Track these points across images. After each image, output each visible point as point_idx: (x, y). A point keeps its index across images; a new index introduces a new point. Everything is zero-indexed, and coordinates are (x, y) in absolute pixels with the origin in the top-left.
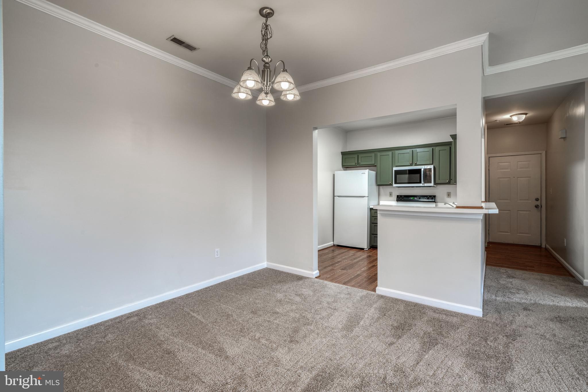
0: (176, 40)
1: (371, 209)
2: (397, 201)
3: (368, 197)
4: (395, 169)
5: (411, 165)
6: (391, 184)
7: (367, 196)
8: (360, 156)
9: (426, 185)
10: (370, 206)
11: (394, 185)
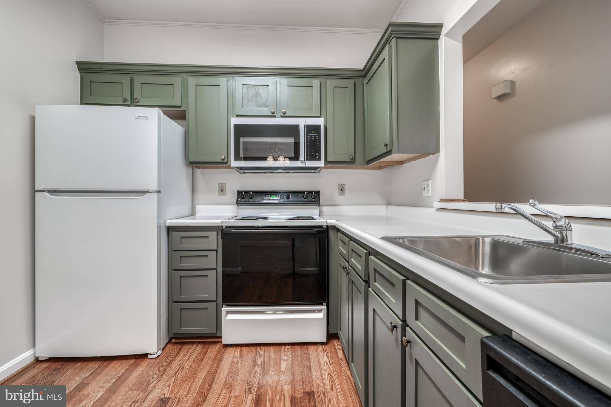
1: (170, 229)
2: (237, 204)
3: (159, 192)
4: (234, 121)
5: (274, 115)
6: (226, 160)
7: (156, 189)
8: (138, 79)
10: (165, 221)
11: (234, 163)
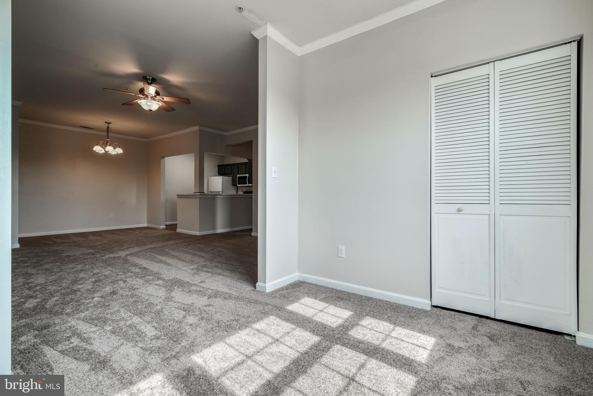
5: (245, 174)
7: (222, 191)
9: (249, 185)
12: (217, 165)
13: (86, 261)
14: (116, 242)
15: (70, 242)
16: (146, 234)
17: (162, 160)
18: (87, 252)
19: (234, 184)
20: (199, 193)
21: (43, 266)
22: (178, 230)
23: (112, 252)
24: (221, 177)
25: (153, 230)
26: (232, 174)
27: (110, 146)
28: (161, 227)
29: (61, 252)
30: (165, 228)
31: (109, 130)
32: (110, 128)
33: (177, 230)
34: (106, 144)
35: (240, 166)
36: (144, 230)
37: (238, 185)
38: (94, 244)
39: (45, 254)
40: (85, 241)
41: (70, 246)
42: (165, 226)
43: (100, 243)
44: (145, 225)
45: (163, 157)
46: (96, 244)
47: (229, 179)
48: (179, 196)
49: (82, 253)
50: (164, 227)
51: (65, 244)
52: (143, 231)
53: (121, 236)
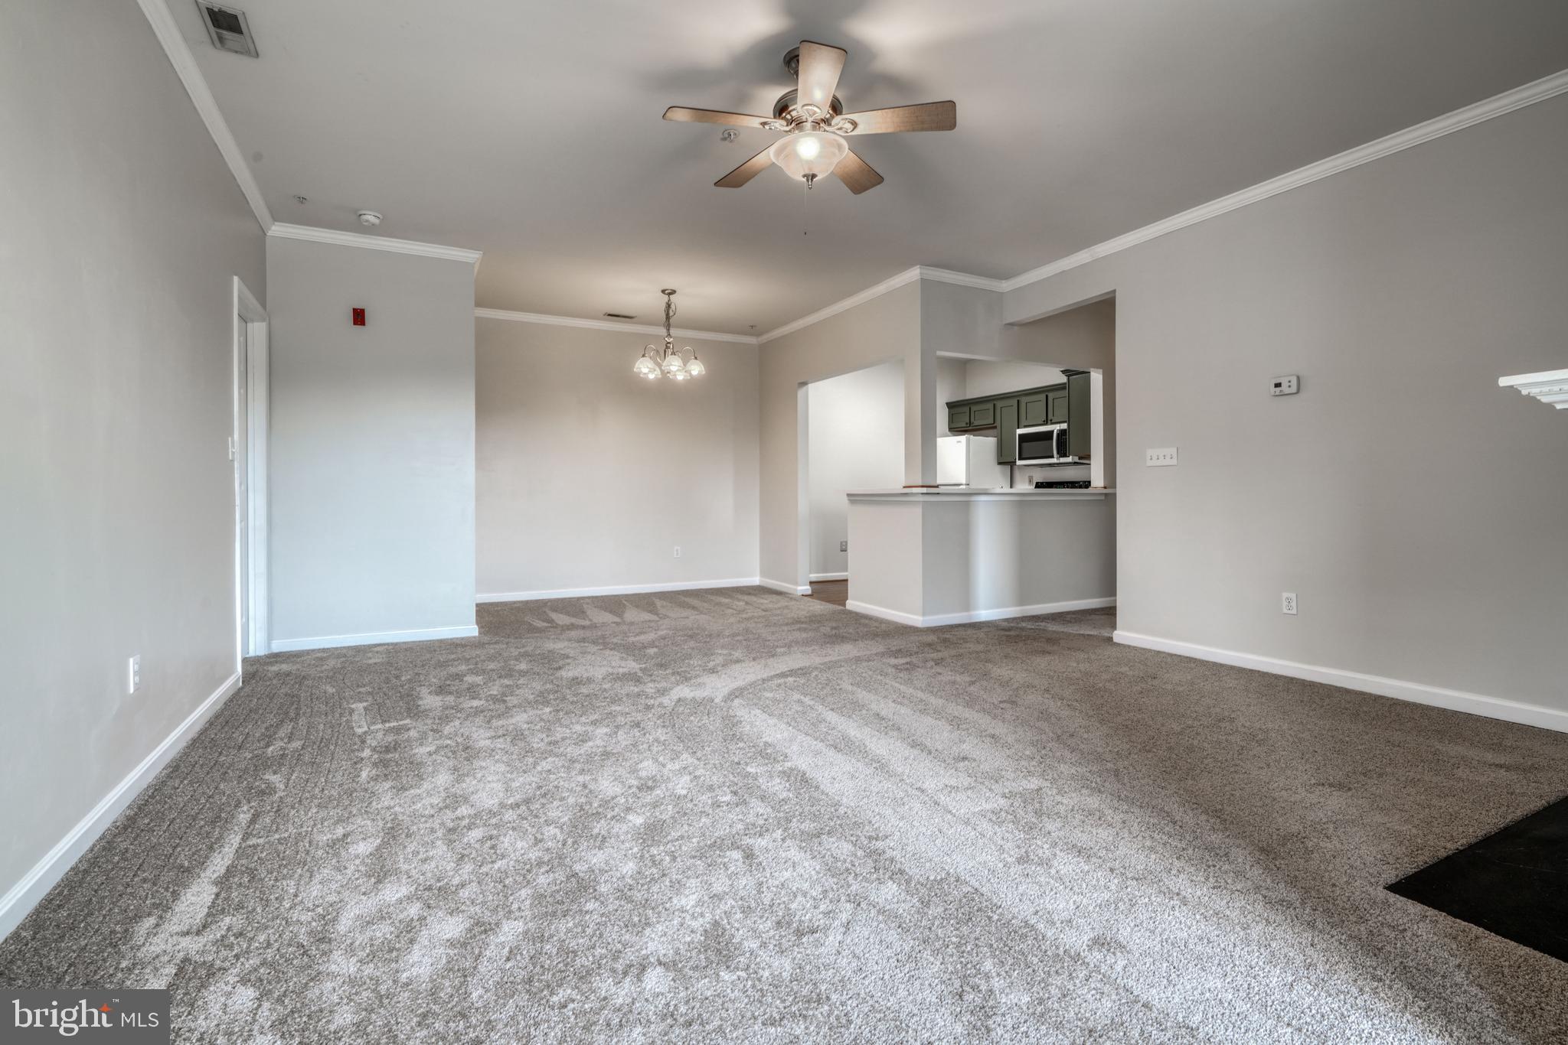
0: (609, 315)
4: (1020, 431)
5: (1046, 423)
8: (974, 408)
9: (1063, 460)
12: (947, 404)
13: (618, 708)
14: (691, 637)
15: (584, 627)
16: (763, 610)
17: (801, 393)
18: (621, 670)
19: (1005, 460)
20: (923, 486)
21: (512, 716)
22: (852, 604)
23: (685, 678)
24: (963, 438)
25: (778, 597)
26: (995, 427)
27: (673, 356)
28: (800, 588)
29: (561, 663)
30: (810, 592)
31: (671, 311)
32: (673, 306)
33: (847, 601)
34: (665, 351)
35: (1024, 400)
36: (755, 595)
37: (1019, 463)
38: (637, 638)
39: (523, 666)
40: (617, 624)
41: (584, 640)
42: (808, 587)
43: (651, 636)
44: (755, 580)
45: (804, 384)
46: (642, 638)
47: (987, 444)
48: (854, 498)
49: (610, 670)
50: (807, 589)
51: (573, 634)
52: (754, 599)
53: (701, 613)
